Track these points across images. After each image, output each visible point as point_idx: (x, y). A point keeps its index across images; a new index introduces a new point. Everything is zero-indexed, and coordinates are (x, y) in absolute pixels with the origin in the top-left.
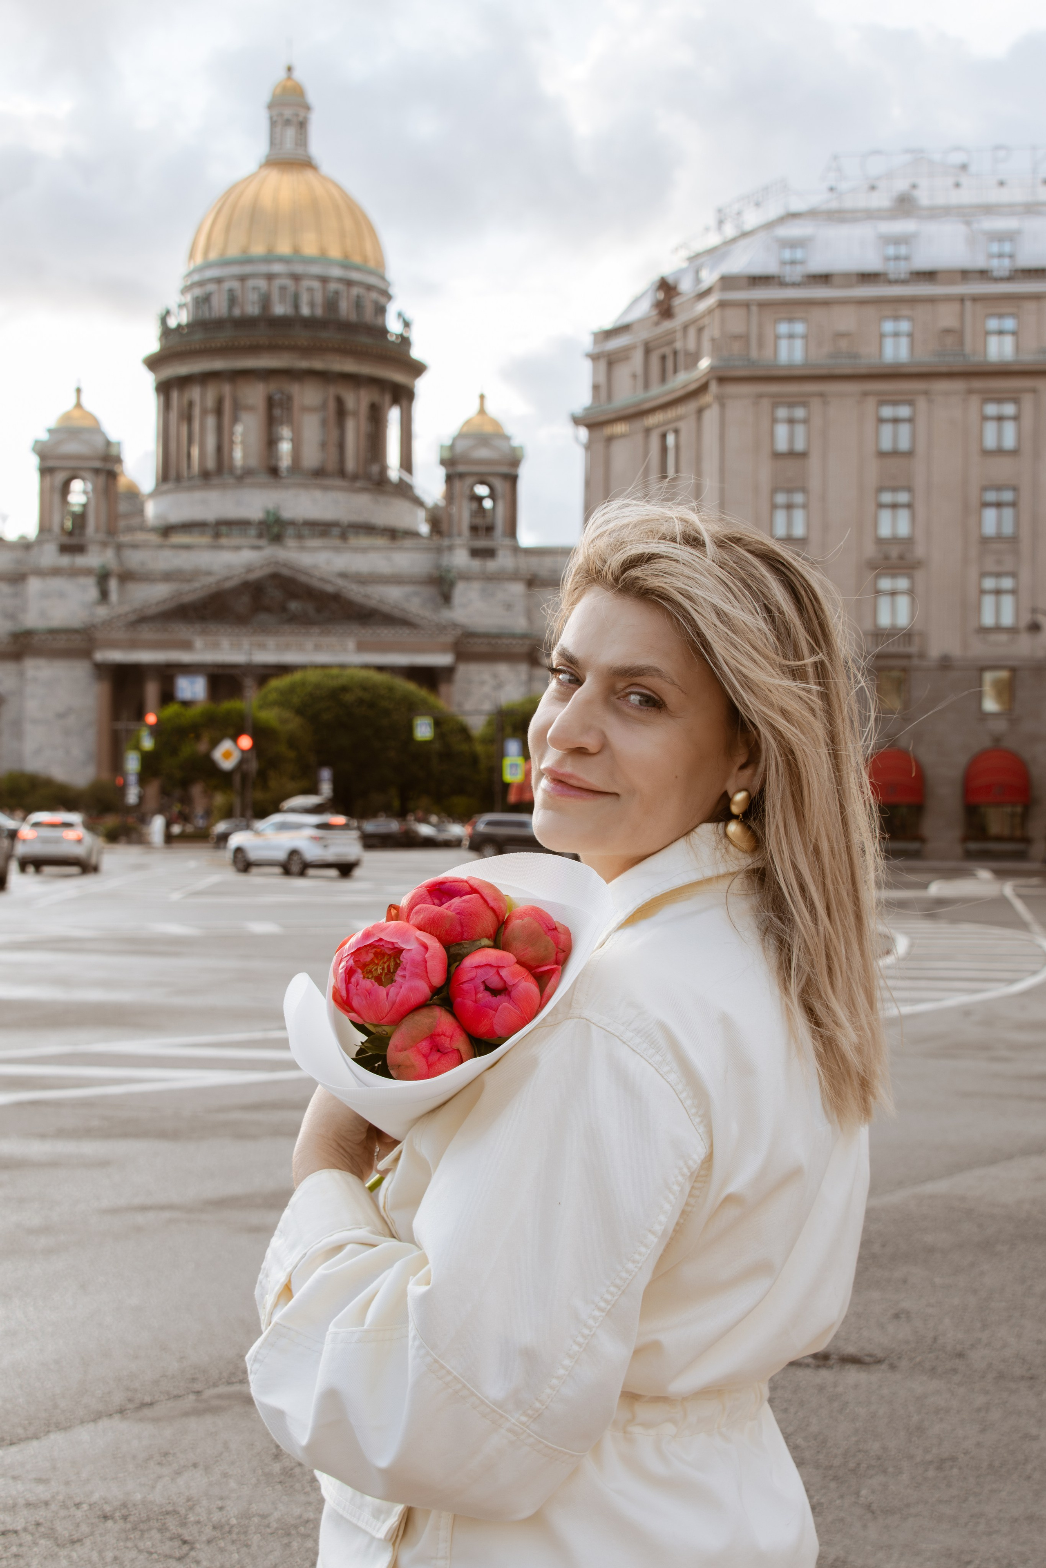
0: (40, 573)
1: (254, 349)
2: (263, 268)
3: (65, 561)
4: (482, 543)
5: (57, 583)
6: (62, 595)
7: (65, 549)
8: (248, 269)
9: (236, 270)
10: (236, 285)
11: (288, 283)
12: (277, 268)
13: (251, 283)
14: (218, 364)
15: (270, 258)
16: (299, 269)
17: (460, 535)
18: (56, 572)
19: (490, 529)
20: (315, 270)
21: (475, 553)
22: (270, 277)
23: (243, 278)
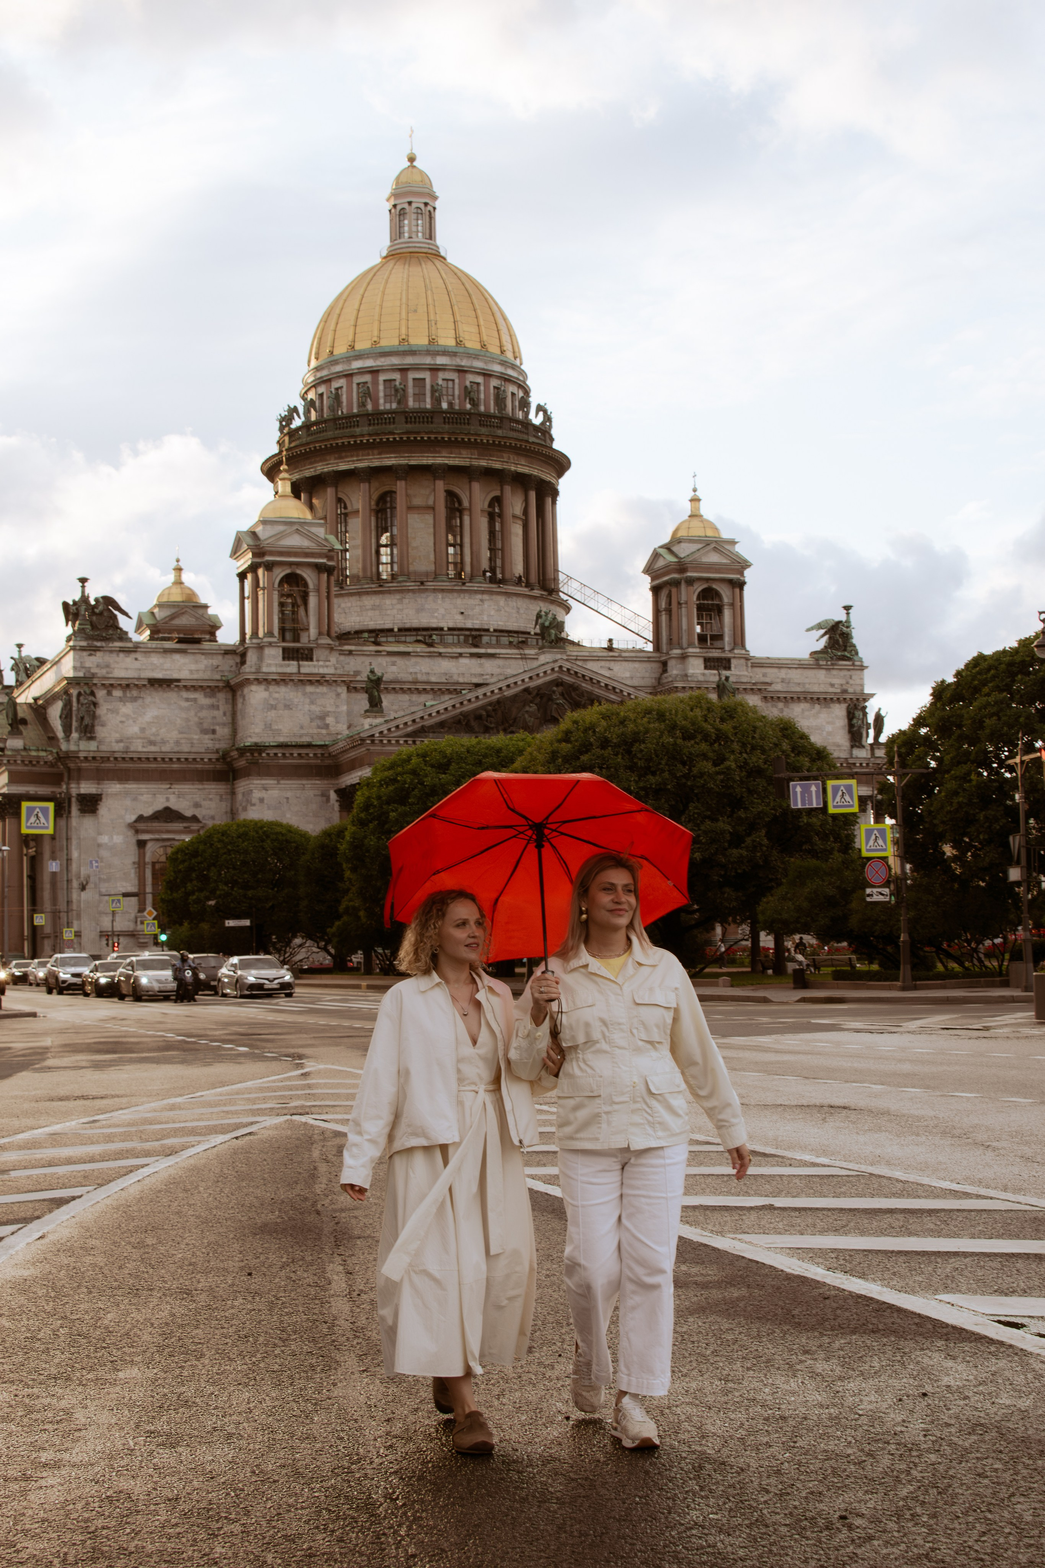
0: (266, 681)
1: (434, 444)
2: (428, 360)
3: (292, 667)
4: (715, 654)
5: (283, 692)
6: (288, 707)
7: (289, 654)
8: (409, 360)
9: (395, 361)
10: (397, 376)
11: (454, 376)
12: (441, 360)
13: (411, 375)
14: (390, 460)
15: (432, 350)
16: (465, 363)
17: (691, 644)
18: (283, 680)
19: (719, 637)
20: (478, 364)
21: (710, 663)
22: (435, 370)
23: (404, 370)
